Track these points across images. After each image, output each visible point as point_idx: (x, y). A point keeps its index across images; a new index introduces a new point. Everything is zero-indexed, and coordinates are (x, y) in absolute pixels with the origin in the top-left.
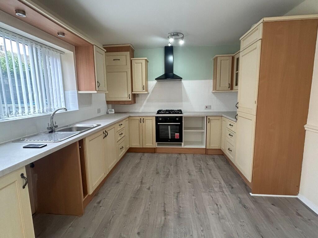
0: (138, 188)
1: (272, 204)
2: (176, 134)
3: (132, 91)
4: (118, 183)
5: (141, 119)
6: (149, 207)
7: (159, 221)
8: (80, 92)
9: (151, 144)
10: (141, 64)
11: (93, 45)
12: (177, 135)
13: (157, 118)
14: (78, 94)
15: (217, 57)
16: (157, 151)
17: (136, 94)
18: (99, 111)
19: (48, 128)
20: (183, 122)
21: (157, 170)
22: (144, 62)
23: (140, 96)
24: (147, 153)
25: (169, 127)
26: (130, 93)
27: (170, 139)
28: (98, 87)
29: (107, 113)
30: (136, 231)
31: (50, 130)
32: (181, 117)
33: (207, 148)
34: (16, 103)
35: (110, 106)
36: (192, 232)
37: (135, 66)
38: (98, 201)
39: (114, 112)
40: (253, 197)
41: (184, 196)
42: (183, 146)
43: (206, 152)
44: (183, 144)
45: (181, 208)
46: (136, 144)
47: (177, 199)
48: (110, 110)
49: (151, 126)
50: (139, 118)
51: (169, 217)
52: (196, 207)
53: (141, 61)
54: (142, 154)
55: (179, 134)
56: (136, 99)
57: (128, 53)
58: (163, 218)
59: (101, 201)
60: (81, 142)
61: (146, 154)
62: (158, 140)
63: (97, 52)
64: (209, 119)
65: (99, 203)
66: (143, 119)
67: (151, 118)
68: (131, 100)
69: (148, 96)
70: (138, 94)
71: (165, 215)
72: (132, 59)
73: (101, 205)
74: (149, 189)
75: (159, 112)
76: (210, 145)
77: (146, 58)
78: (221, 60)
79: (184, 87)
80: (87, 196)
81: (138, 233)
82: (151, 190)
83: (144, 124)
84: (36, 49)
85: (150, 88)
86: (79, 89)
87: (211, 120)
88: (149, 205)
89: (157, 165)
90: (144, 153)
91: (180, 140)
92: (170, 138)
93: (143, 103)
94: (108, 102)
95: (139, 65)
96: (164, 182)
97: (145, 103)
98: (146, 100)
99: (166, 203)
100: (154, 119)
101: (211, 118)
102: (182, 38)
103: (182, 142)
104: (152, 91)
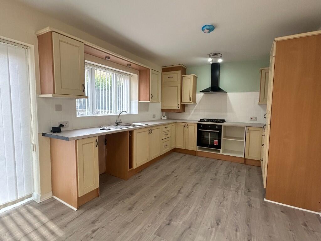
0: (169, 174)
1: (282, 212)
2: (215, 140)
3: (181, 101)
4: (156, 168)
5: (185, 125)
6: (170, 186)
7: (172, 195)
8: (140, 102)
9: (193, 147)
10: (189, 80)
11: (150, 69)
12: (216, 142)
13: (199, 125)
14: (138, 102)
15: (262, 70)
16: (198, 155)
17: (186, 104)
18: (154, 116)
19: (116, 123)
20: (222, 130)
21: (190, 166)
22: (192, 78)
23: (189, 106)
24: (189, 154)
25: (209, 134)
26: (179, 103)
27: (209, 145)
28: (151, 98)
29: (161, 119)
30: (155, 195)
31: (117, 124)
32: (221, 126)
33: (245, 158)
34: (108, 109)
35: (164, 113)
36: (191, 207)
37: (185, 81)
38: (139, 175)
39: (166, 118)
40: (265, 202)
41: (200, 186)
42: (221, 153)
43: (245, 161)
44: (221, 150)
45: (193, 193)
46: (180, 146)
47: (193, 187)
48: (163, 117)
49: (193, 131)
50: (184, 124)
51: (180, 195)
52: (206, 195)
53: (189, 77)
54: (184, 154)
55: (217, 141)
56: (186, 108)
57: (179, 72)
58: (176, 194)
59: (141, 176)
60: (131, 132)
61: (187, 156)
62: (198, 144)
63: (153, 73)
64: (248, 129)
65: (139, 176)
66: (187, 125)
67: (193, 125)
68: (179, 109)
69: (196, 107)
70: (187, 105)
71: (178, 193)
72: (183, 76)
73: (140, 178)
74: (176, 176)
75: (201, 120)
76: (249, 155)
77: (194, 75)
78: (266, 73)
79: (229, 99)
80: (131, 169)
81: (155, 197)
82: (177, 177)
83: (187, 129)
84: (116, 74)
85: (198, 100)
86: (139, 100)
87: (250, 130)
88: (171, 185)
89: (192, 164)
90: (186, 154)
91: (219, 146)
92: (210, 143)
93: (191, 112)
94: (163, 110)
95: (188, 81)
96: (190, 175)
97: (193, 112)
98: (194, 110)
99: (183, 187)
100: (196, 125)
101: (250, 128)
102: (221, 57)
103: (220, 149)
104: (199, 103)
